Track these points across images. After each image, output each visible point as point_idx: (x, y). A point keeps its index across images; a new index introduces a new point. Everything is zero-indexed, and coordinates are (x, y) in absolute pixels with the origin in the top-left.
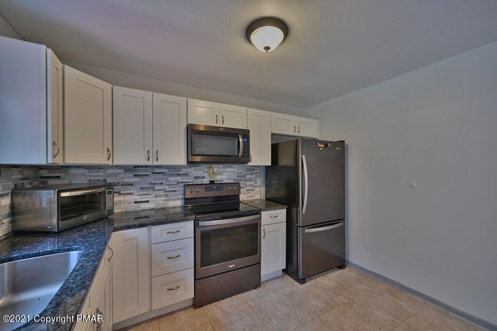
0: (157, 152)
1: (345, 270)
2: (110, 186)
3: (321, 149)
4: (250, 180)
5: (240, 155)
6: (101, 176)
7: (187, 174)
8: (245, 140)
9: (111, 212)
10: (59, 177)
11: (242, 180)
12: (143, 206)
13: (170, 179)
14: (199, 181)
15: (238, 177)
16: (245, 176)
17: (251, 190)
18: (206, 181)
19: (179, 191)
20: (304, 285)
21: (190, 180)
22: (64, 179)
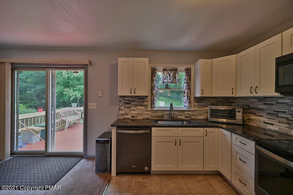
0: (257, 87)
10: (234, 102)
12: (269, 127)
22: (235, 103)
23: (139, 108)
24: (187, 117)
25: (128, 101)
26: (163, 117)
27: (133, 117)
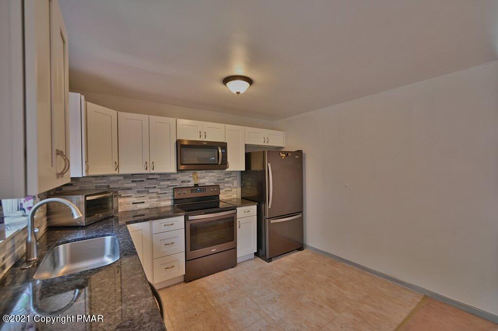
0: (153, 163)
1: (303, 251)
3: (283, 158)
4: (228, 182)
5: (220, 163)
6: (105, 183)
7: (175, 179)
8: (224, 151)
9: (117, 211)
10: (71, 185)
11: (221, 183)
12: (140, 206)
13: (162, 183)
14: (185, 185)
15: (218, 180)
16: (223, 179)
17: (229, 191)
18: (191, 184)
19: (169, 193)
20: (270, 263)
21: (178, 184)
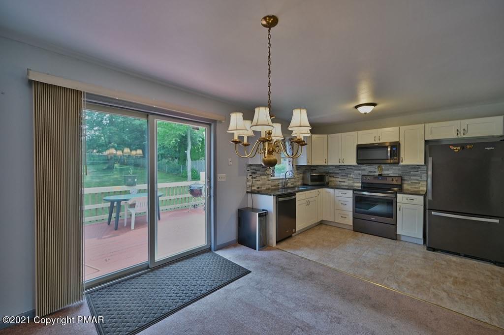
0: (343, 159)
2: (328, 173)
3: (456, 151)
4: (415, 175)
8: (395, 149)
9: (328, 183)
11: (406, 175)
12: (343, 184)
14: (372, 174)
17: (416, 183)
18: (377, 174)
19: (359, 178)
21: (366, 173)
23: (263, 177)
24: (292, 184)
25: (254, 171)
26: (279, 186)
27: (259, 188)
